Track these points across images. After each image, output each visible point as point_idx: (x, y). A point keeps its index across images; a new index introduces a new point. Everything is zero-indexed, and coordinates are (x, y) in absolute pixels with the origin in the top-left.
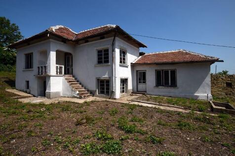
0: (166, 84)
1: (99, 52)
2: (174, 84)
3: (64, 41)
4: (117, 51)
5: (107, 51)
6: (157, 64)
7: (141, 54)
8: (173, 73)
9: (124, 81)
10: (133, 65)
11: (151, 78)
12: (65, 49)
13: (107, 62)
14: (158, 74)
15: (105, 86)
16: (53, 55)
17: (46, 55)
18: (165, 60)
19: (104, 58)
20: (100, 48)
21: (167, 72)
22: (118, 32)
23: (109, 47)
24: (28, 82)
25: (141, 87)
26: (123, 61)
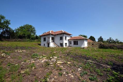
0: (76, 44)
1: (60, 37)
2: (77, 44)
3: (53, 35)
4: (64, 37)
5: (62, 37)
6: (74, 40)
7: (71, 37)
8: (77, 41)
9: (66, 44)
10: (68, 40)
11: (73, 43)
12: (53, 36)
13: (62, 39)
14: (74, 42)
15: (62, 45)
16: (51, 38)
17: (49, 38)
18: (75, 39)
19: (61, 39)
20: (60, 36)
21: (76, 41)
22: (64, 33)
23: (62, 36)
24: (44, 44)
25: (70, 45)
26: (66, 39)
